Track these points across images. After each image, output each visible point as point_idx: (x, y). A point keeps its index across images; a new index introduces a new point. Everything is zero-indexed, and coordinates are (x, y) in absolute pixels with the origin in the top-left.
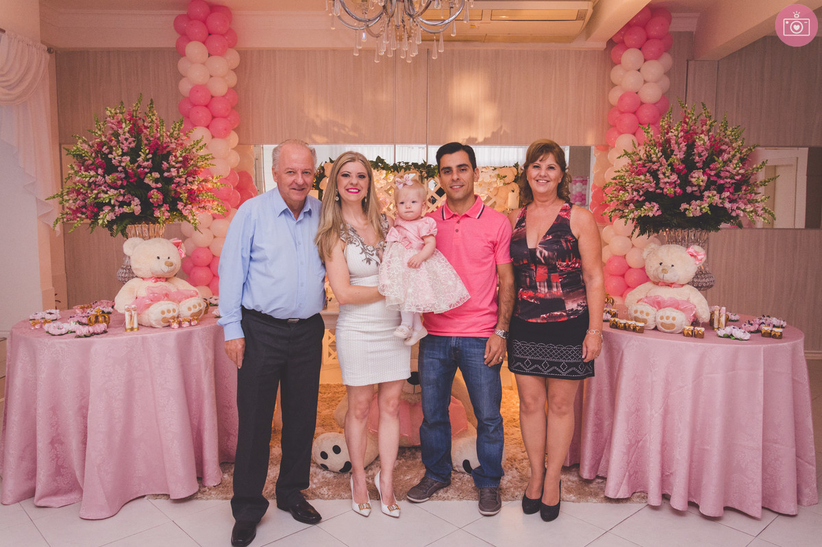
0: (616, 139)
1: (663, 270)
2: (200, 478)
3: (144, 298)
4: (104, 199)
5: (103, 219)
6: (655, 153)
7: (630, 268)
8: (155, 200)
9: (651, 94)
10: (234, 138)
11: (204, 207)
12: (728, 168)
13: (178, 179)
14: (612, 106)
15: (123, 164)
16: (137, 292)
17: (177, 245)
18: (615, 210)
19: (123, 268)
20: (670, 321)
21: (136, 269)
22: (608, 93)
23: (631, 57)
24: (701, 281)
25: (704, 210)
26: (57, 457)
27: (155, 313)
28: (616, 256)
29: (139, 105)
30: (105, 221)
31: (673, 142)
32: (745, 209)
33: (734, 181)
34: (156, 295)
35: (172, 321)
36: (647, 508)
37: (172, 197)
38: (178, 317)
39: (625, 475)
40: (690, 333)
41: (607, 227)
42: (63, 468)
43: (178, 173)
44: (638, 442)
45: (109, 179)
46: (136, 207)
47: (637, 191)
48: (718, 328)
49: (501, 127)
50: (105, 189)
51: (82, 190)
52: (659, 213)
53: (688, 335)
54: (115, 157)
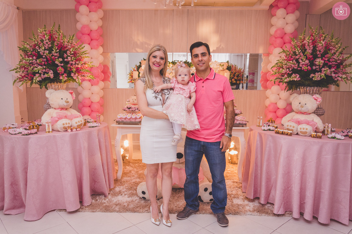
0: (273, 50)
1: (301, 106)
2: (81, 202)
3: (55, 117)
4: (36, 70)
5: (36, 80)
6: (298, 50)
7: (278, 108)
8: (60, 71)
9: (289, 29)
10: (101, 50)
11: (84, 76)
12: (334, 57)
13: (71, 62)
14: (271, 35)
15: (45, 54)
16: (52, 115)
17: (71, 93)
18: (277, 78)
19: (46, 104)
20: (305, 130)
21: (52, 104)
22: (270, 29)
23: (281, 12)
24: (319, 112)
25: (322, 77)
26: (14, 191)
27: (60, 125)
28: (273, 103)
29: (54, 28)
30: (37, 81)
31: (306, 45)
32: (342, 76)
33: (337, 63)
34: (60, 116)
35: (67, 128)
36: (292, 220)
37: (69, 71)
38: (71, 127)
39: (282, 203)
40: (315, 136)
41: (268, 90)
42: (17, 197)
43: (71, 59)
44: (288, 188)
45: (38, 61)
46: (51, 74)
47: (288, 68)
48: (327, 134)
49: (221, 45)
50: (37, 66)
51: (26, 67)
52: (299, 79)
53: (314, 137)
54: (41, 51)
